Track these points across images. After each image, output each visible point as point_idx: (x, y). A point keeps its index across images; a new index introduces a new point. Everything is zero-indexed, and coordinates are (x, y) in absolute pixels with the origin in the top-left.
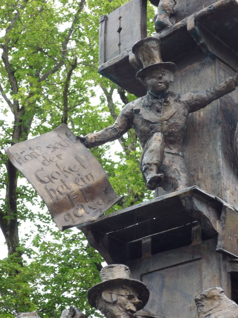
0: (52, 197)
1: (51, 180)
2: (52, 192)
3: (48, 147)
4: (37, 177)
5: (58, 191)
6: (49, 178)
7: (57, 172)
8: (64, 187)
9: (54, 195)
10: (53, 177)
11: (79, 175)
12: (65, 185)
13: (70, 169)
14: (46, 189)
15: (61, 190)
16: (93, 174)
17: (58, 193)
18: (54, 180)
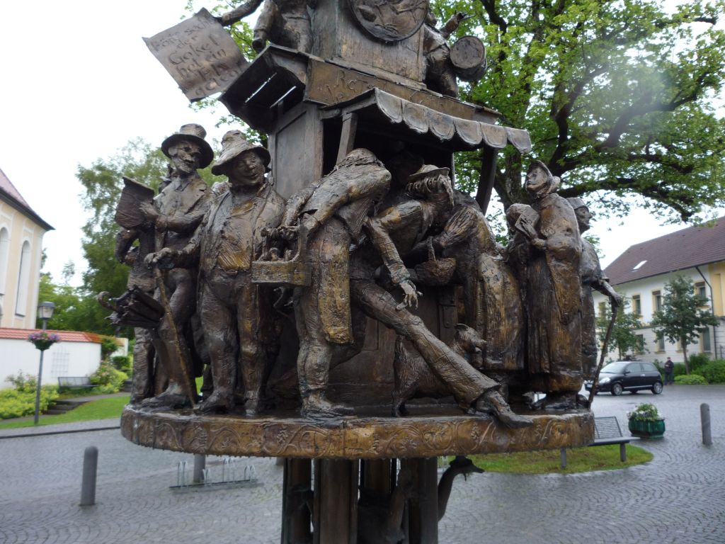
0: (182, 75)
1: (183, 61)
2: (182, 71)
3: (186, 32)
4: (170, 59)
5: (189, 69)
6: (181, 59)
7: (190, 53)
8: (196, 65)
9: (184, 74)
10: (185, 58)
11: (211, 52)
12: (196, 63)
13: (203, 49)
14: (177, 69)
15: (191, 67)
16: (224, 49)
17: (188, 71)
18: (186, 61)
